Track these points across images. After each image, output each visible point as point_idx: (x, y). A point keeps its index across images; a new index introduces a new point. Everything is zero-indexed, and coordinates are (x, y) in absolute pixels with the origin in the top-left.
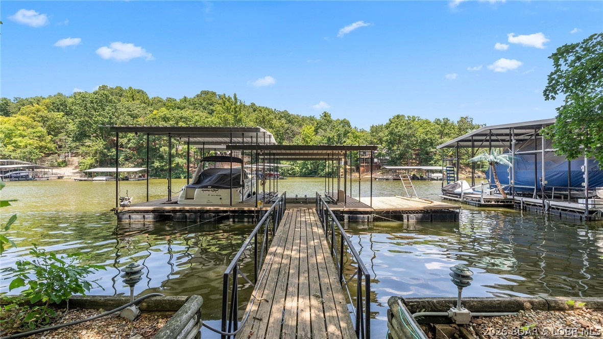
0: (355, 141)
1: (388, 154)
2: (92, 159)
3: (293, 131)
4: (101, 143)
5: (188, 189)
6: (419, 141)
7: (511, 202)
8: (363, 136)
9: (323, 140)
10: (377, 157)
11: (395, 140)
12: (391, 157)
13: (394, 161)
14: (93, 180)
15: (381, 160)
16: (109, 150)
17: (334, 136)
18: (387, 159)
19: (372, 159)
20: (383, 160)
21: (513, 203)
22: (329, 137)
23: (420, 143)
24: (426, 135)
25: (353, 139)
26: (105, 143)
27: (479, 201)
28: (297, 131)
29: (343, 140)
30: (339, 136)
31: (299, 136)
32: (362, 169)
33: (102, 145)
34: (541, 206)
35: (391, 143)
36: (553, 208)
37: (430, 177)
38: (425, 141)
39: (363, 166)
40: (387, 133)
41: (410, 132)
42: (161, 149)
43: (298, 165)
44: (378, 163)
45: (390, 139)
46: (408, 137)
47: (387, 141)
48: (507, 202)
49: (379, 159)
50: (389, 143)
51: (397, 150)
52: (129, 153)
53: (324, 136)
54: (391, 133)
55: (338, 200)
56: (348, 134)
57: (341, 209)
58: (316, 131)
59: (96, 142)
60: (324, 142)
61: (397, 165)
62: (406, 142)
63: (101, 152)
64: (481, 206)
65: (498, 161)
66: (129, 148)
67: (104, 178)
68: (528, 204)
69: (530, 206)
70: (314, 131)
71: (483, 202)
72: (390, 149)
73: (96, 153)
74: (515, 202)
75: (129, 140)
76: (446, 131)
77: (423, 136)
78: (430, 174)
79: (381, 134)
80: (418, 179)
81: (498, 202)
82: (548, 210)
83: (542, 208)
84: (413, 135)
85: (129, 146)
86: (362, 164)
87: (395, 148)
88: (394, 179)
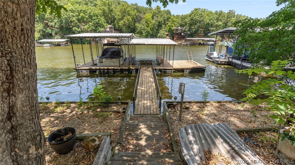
0: (173, 23)
1: (189, 30)
2: (38, 34)
3: (140, 17)
4: (41, 25)
5: (100, 59)
6: (206, 24)
7: (231, 62)
8: (177, 21)
9: (156, 23)
10: (183, 32)
11: (193, 23)
12: (190, 32)
13: (191, 35)
14: (43, 46)
15: (185, 34)
16: (46, 29)
17: (162, 21)
18: (188, 33)
19: (181, 33)
20: (186, 34)
21: (231, 63)
22: (159, 21)
23: (206, 25)
24: (210, 20)
25: (171, 22)
26: (43, 25)
27: (218, 62)
28: (142, 17)
29: (167, 23)
30: (164, 20)
31: (143, 20)
32: (175, 38)
33: (42, 27)
34: (240, 65)
35: (191, 25)
36: (243, 66)
37: (207, 43)
38: (208, 24)
39: (176, 37)
40: (189, 19)
41: (201, 19)
42: (73, 29)
43: (143, 36)
44: (183, 36)
45: (191, 23)
46: (200, 22)
47: (189, 24)
48: (229, 63)
49: (184, 33)
50: (190, 25)
51: (194, 28)
52: (57, 31)
53: (157, 21)
54: (192, 19)
55: (161, 63)
56: (170, 20)
57: (161, 68)
58: (153, 18)
59: (38, 24)
60: (156, 24)
61: (192, 37)
62: (198, 24)
63: (42, 30)
64: (219, 64)
65: (229, 46)
66: (56, 28)
67: (49, 45)
68: (236, 64)
69: (237, 65)
70: (152, 17)
71: (219, 63)
72: (190, 28)
73: (40, 31)
74: (232, 63)
75: (55, 23)
76: (220, 18)
77: (208, 21)
78: (208, 42)
79: (186, 20)
80: (202, 44)
81: (225, 62)
82: (242, 67)
83: (240, 66)
84: (203, 20)
85: (56, 27)
86: (175, 36)
87: (193, 27)
88: (190, 45)
